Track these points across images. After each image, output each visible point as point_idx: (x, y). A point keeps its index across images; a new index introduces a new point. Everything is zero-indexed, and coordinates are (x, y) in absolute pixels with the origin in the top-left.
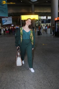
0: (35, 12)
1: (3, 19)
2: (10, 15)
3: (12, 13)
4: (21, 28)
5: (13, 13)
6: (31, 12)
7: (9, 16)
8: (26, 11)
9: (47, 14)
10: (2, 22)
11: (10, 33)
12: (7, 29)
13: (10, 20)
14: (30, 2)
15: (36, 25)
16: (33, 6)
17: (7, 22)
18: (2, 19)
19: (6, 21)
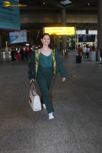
0: (68, 22)
1: (11, 34)
2: (23, 27)
3: (27, 24)
4: (36, 51)
5: (29, 24)
6: (60, 22)
7: (22, 29)
8: (52, 21)
9: (87, 27)
10: (9, 39)
11: (23, 59)
12: (19, 52)
13: (23, 36)
14: (59, 5)
15: (68, 45)
16: (64, 12)
17: (18, 39)
18: (9, 34)
19: (17, 37)
